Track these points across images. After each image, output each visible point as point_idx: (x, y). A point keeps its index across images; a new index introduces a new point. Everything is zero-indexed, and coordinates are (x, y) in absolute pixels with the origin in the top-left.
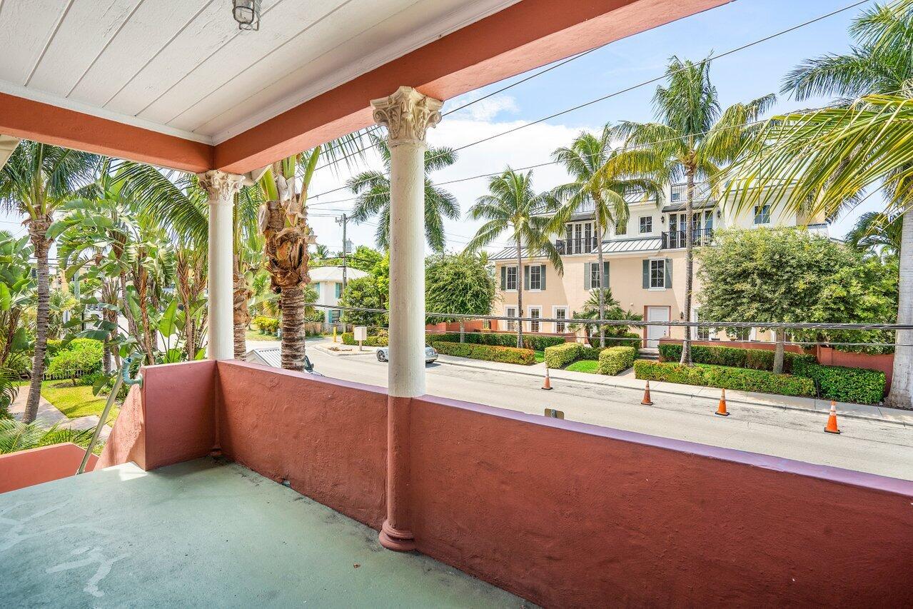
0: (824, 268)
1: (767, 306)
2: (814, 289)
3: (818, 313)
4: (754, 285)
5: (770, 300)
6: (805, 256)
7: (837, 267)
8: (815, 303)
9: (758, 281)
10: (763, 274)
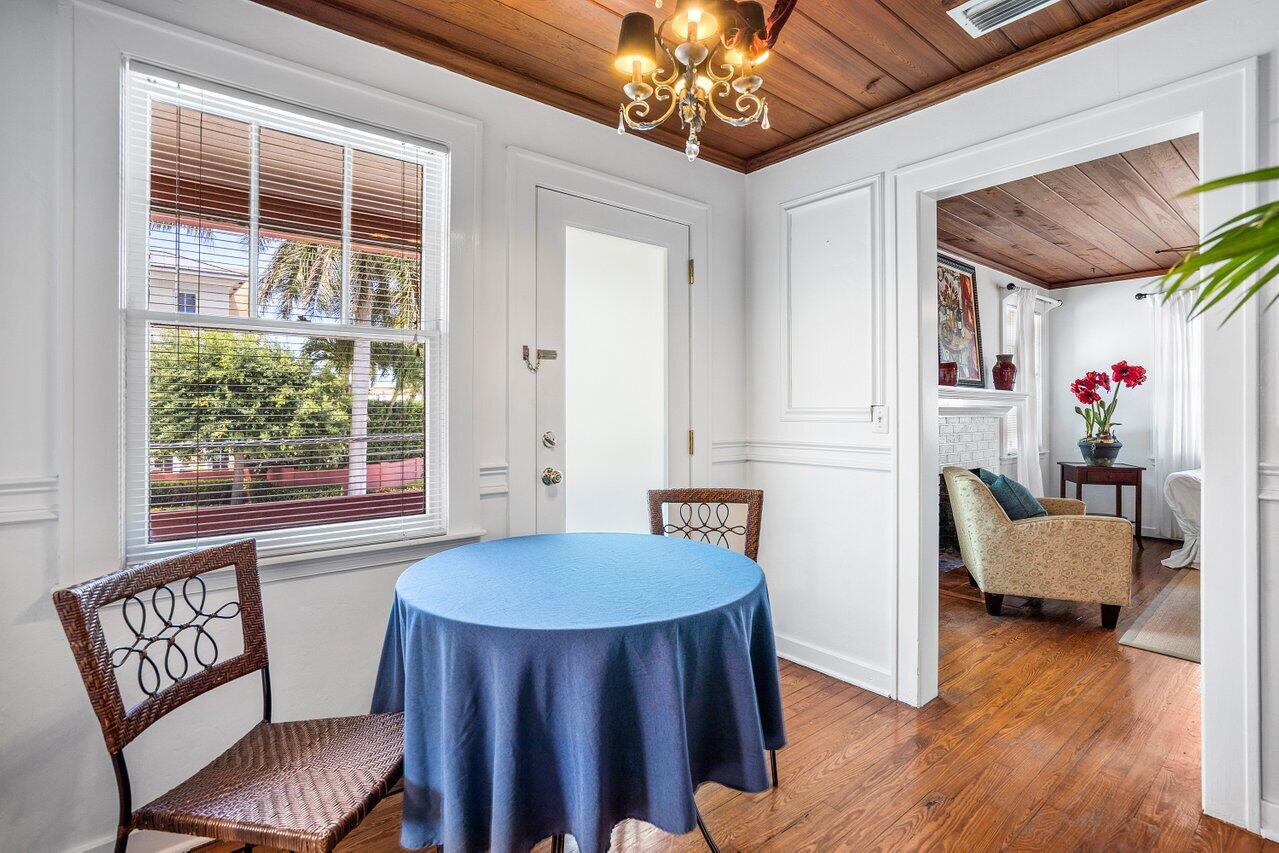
0: (298, 382)
1: (239, 423)
2: (291, 404)
3: (295, 430)
4: (223, 397)
5: (243, 418)
6: (280, 369)
7: (309, 381)
8: (290, 419)
9: (229, 394)
10: (235, 386)
